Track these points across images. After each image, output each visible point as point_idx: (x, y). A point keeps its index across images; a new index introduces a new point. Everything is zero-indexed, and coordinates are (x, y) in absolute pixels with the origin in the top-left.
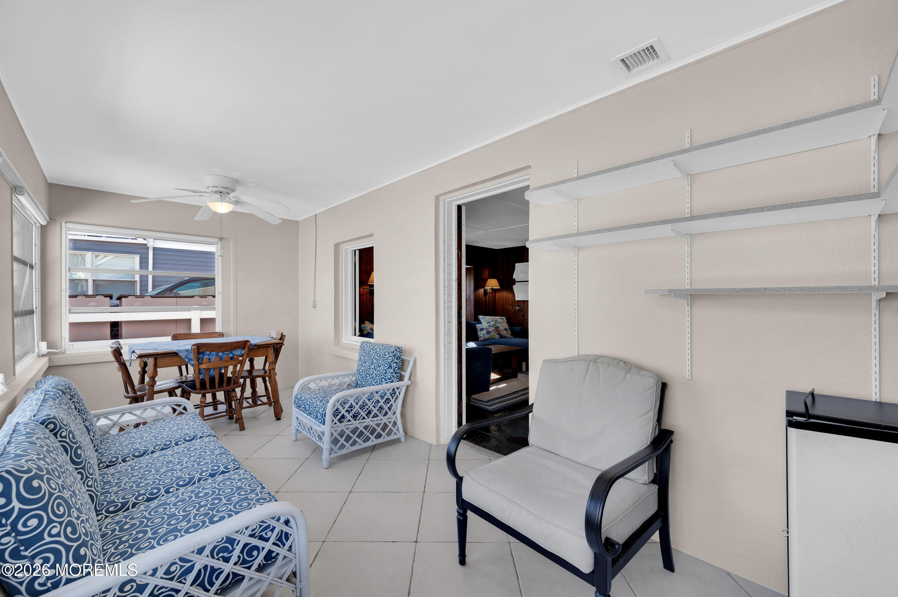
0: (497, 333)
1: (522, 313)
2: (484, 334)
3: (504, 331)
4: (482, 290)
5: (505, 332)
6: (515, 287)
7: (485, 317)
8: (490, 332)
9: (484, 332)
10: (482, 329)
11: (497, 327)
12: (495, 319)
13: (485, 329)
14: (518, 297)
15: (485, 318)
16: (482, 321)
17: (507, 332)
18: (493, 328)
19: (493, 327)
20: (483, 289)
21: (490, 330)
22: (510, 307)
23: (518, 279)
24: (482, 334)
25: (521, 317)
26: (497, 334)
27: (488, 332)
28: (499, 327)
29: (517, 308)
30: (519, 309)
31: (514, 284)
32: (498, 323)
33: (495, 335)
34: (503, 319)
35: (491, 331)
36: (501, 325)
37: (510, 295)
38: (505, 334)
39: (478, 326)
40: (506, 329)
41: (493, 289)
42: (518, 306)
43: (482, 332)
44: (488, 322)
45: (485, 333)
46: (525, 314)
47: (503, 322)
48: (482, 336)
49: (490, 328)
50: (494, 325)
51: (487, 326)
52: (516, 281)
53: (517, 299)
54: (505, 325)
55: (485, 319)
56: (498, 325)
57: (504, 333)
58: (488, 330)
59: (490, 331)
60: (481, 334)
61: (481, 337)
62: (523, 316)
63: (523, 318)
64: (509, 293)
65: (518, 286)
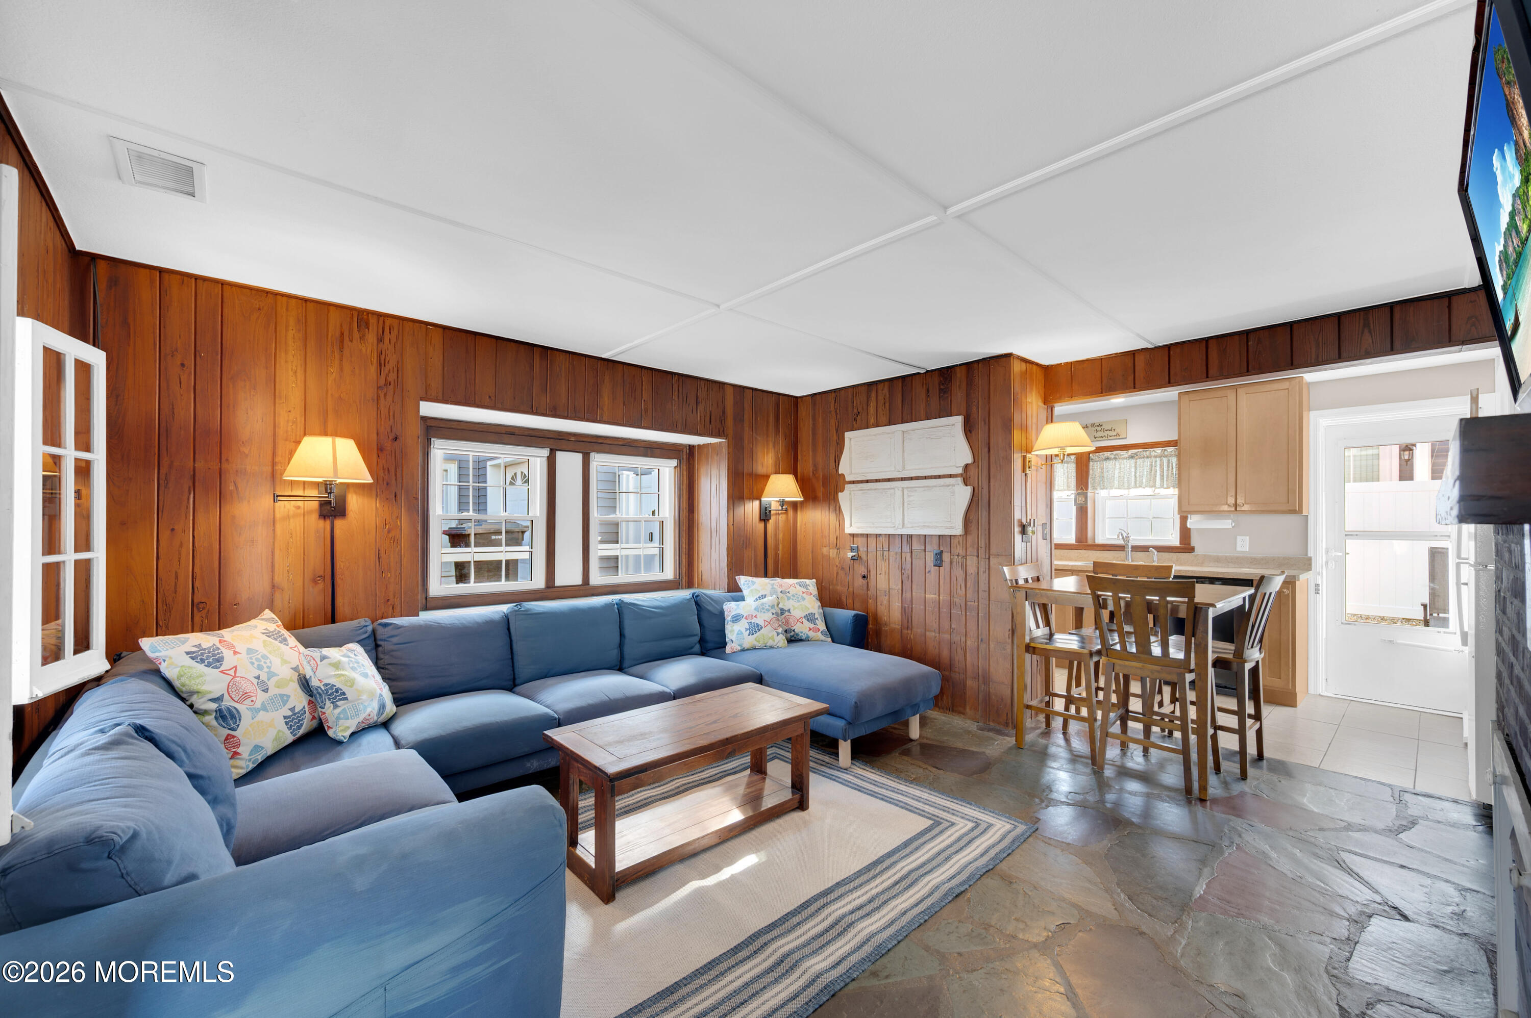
0: (780, 630)
1: (862, 570)
2: (740, 633)
3: (805, 621)
4: (752, 508)
5: (808, 625)
6: (843, 497)
7: (755, 579)
8: (758, 628)
9: (742, 625)
10: (737, 619)
11: (783, 611)
12: (781, 586)
13: (749, 618)
14: (851, 525)
15: (755, 583)
16: (746, 592)
17: (812, 626)
18: (768, 616)
19: (768, 610)
20: (757, 503)
21: (759, 621)
22: (831, 551)
23: (851, 473)
24: (736, 633)
25: (860, 582)
26: (778, 634)
27: (755, 629)
28: (789, 611)
29: (850, 555)
30: (853, 559)
31: (842, 491)
32: (789, 598)
33: (772, 638)
34: (805, 586)
35: (761, 623)
36: (797, 604)
37: (833, 518)
38: (806, 631)
39: (731, 608)
40: (810, 618)
41: (782, 503)
42: (852, 550)
43: (740, 627)
44: (760, 594)
45: (745, 631)
46: (869, 571)
47: (804, 595)
48: (734, 638)
49: (759, 615)
50: (773, 607)
51: (753, 607)
52: (847, 479)
53: (848, 530)
54: (812, 605)
55: (753, 587)
56: (785, 605)
57: (802, 629)
58: (754, 620)
59: (758, 625)
60: (733, 631)
61: (736, 641)
62: (864, 577)
63: (864, 581)
64: (827, 513)
65: (850, 494)
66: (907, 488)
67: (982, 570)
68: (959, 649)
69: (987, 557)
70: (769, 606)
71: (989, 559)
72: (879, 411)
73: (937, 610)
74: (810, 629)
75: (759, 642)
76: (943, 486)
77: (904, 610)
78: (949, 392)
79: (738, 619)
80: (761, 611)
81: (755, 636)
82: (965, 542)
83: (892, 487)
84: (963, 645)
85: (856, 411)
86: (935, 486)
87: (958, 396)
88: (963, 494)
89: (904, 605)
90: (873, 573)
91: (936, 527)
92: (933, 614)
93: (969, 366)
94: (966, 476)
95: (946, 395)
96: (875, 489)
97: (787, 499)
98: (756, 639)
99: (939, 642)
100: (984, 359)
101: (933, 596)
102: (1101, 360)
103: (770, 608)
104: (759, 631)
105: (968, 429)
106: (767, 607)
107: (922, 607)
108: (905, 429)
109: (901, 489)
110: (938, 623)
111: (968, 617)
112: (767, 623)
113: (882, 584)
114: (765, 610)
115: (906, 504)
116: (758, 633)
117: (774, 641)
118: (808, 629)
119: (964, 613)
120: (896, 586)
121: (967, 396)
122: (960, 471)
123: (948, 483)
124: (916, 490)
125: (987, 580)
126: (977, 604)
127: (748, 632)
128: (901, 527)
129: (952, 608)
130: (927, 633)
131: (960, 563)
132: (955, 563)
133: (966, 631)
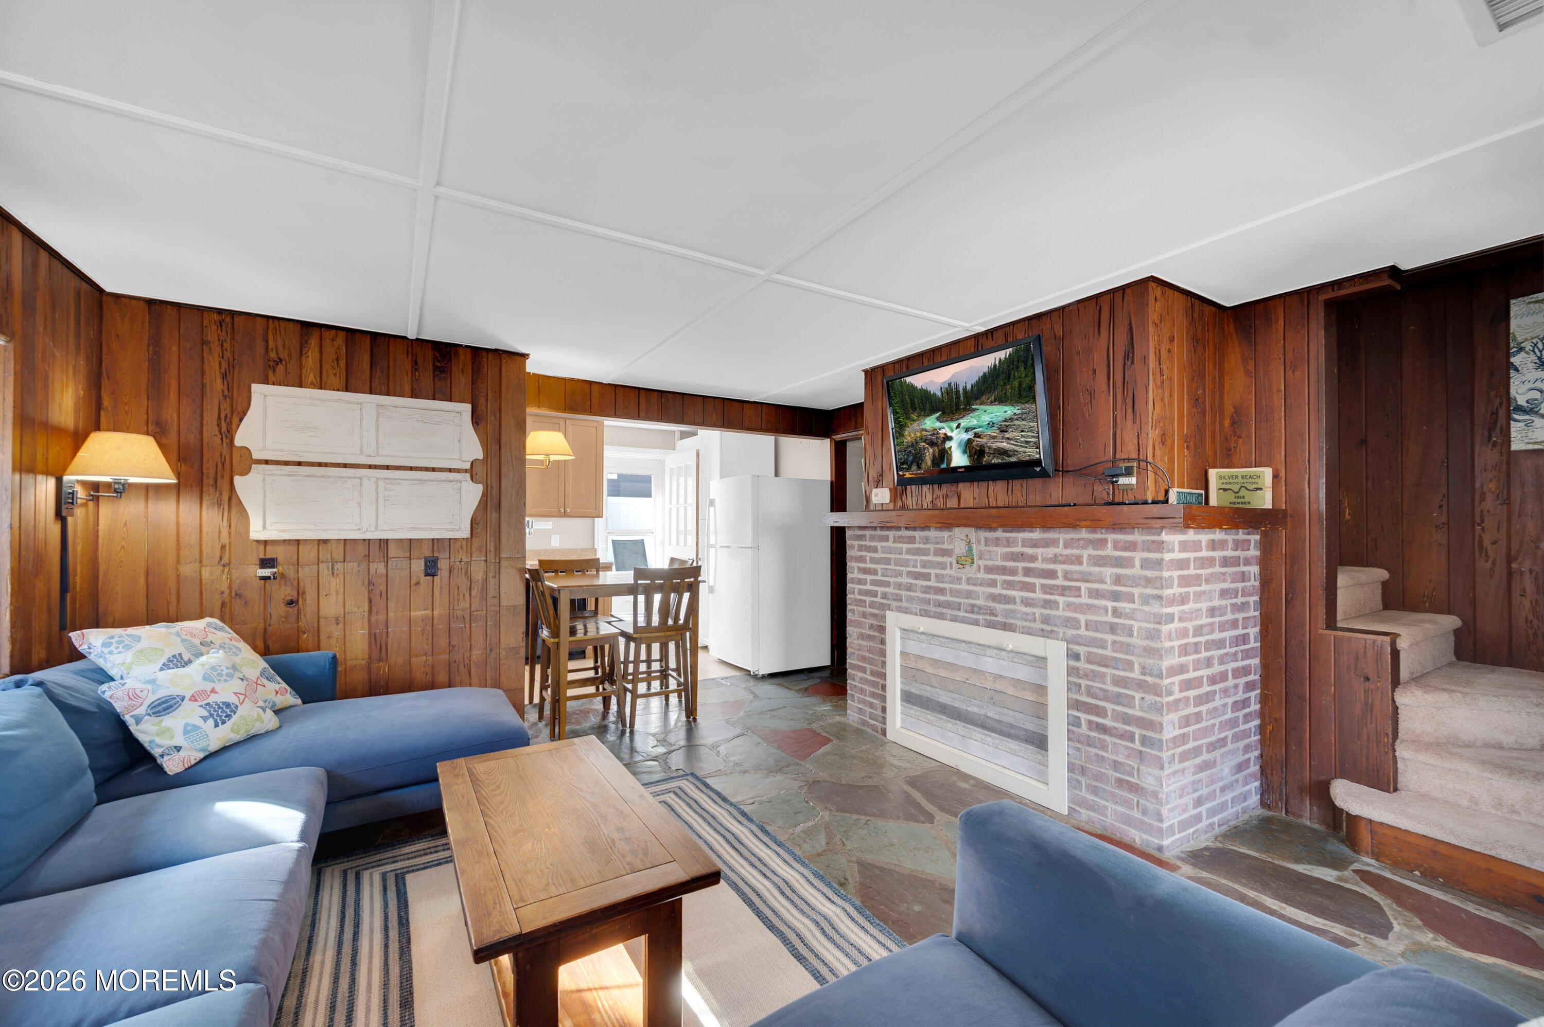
1: (287, 593)
2: (189, 730)
6: (247, 485)
9: (191, 713)
13: (193, 699)
14: (264, 527)
15: (138, 639)
19: (232, 676)
21: (226, 693)
23: (264, 448)
30: (265, 577)
31: (245, 472)
33: (259, 719)
35: (233, 700)
40: (267, 677)
43: (175, 722)
45: (200, 722)
46: (301, 594)
48: (179, 740)
49: (218, 687)
52: (255, 456)
53: (257, 533)
55: (139, 646)
58: (213, 699)
59: (228, 705)
60: (167, 731)
61: (178, 749)
62: (291, 603)
63: (290, 610)
64: (196, 507)
65: (264, 480)
66: (385, 479)
67: (491, 575)
68: (462, 668)
69: (497, 561)
70: (228, 668)
71: (499, 563)
72: (325, 367)
73: (429, 628)
74: (277, 692)
75: (237, 732)
76: (444, 481)
77: (373, 638)
78: (449, 373)
79: (171, 707)
80: (219, 680)
81: (229, 724)
82: (469, 545)
83: (358, 475)
84: (467, 661)
85: (273, 355)
86: (432, 481)
87: (462, 380)
88: (473, 493)
89: (373, 631)
90: (310, 597)
91: (432, 530)
92: (423, 635)
93: (476, 352)
94: (472, 471)
95: (443, 375)
96: (323, 477)
97: (132, 480)
98: (232, 730)
99: (433, 667)
100: (496, 350)
101: (424, 612)
102: (564, 380)
103: (231, 671)
104: (235, 713)
105: (476, 419)
106: (226, 671)
107: (406, 629)
108: (381, 403)
109: (374, 480)
110: (430, 644)
111: (473, 629)
112: (242, 697)
113: (330, 607)
114: (225, 677)
115: (381, 500)
116: (234, 718)
117: (262, 722)
118: (274, 693)
119: (468, 625)
120: (358, 608)
121: (472, 384)
122: (467, 466)
123: (452, 478)
124: (399, 484)
125: (497, 584)
126: (484, 612)
127: (211, 722)
128: (374, 529)
129: (451, 622)
130: (414, 660)
131: (463, 570)
132: (456, 571)
133: (471, 645)
